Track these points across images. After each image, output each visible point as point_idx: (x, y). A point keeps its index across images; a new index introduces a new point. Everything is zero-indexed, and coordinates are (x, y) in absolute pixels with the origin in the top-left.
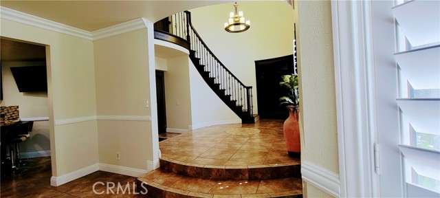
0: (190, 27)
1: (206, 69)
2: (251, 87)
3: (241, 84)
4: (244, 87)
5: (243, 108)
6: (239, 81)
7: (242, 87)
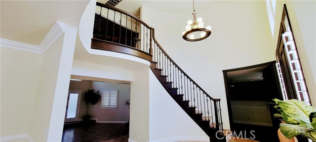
0: (153, 41)
1: (168, 80)
2: (219, 100)
3: (207, 95)
4: (211, 98)
5: (211, 123)
6: (204, 92)
7: (209, 99)
